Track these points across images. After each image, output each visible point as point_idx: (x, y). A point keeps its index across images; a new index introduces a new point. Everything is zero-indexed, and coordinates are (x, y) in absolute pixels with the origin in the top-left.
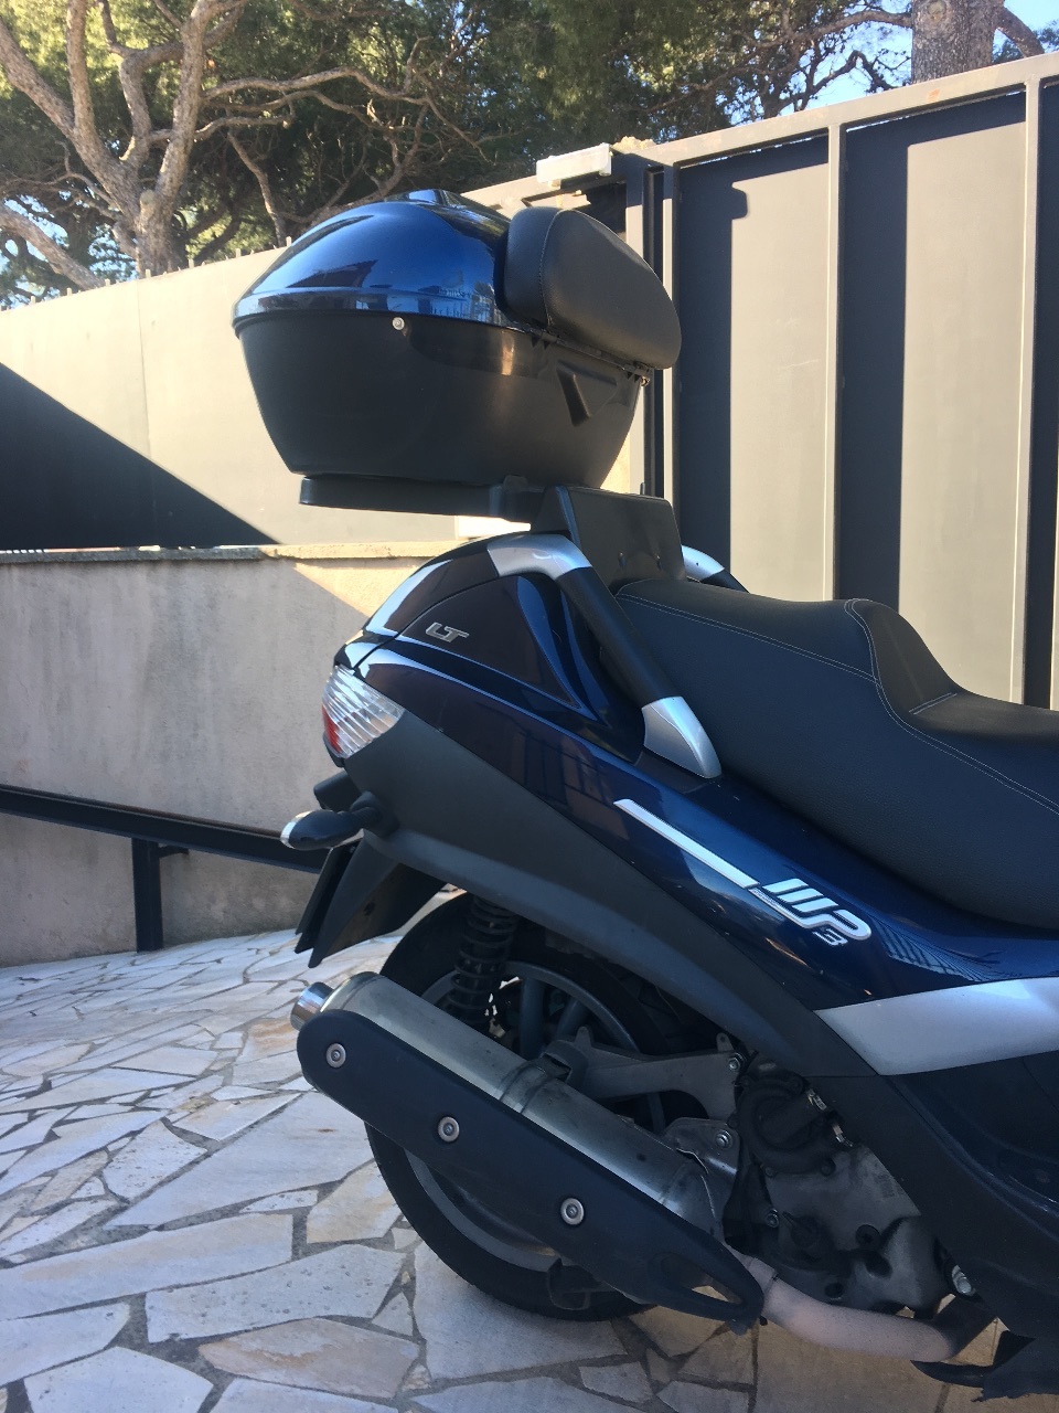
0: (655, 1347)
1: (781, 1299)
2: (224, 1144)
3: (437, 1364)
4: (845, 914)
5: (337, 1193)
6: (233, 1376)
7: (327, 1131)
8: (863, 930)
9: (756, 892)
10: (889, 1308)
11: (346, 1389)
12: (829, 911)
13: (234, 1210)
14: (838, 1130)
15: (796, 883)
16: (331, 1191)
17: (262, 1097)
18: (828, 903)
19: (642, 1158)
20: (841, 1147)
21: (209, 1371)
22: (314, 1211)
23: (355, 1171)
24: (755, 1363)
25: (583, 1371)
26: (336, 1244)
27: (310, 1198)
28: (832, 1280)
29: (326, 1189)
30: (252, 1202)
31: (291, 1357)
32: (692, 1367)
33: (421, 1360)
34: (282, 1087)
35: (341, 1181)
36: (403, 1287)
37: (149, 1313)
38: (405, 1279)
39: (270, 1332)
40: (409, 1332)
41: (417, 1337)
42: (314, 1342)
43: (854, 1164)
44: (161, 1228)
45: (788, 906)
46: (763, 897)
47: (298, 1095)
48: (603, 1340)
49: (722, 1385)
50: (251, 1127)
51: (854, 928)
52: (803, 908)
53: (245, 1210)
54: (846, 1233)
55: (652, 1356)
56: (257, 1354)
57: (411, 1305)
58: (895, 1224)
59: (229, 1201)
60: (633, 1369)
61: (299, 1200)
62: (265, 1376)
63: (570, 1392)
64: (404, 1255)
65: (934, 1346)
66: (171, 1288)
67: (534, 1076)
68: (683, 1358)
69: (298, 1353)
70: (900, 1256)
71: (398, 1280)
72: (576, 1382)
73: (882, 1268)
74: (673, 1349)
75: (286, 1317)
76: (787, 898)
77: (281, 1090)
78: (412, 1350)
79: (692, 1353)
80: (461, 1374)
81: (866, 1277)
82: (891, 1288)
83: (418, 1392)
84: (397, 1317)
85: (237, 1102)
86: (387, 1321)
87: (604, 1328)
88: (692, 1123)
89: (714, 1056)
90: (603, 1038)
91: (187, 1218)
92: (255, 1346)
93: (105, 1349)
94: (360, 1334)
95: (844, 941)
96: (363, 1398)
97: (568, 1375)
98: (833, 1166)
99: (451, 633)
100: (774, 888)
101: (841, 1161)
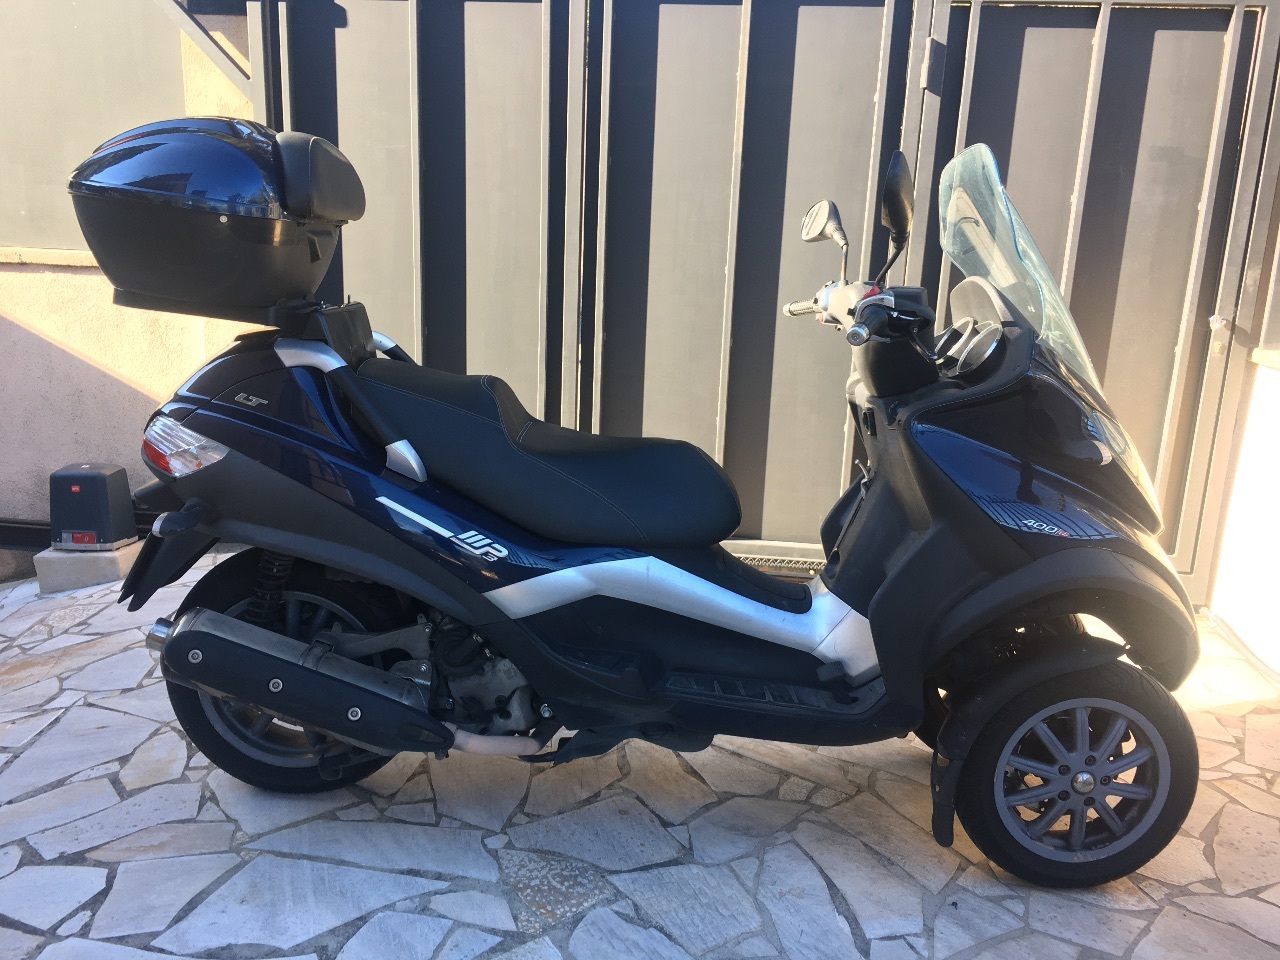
0: (376, 794)
1: (461, 737)
2: (25, 748)
3: (249, 828)
4: (496, 546)
5: (133, 760)
6: (119, 863)
7: (103, 727)
8: (505, 552)
9: (453, 539)
10: (511, 733)
11: (197, 852)
12: (489, 545)
13: (61, 783)
14: (487, 651)
15: (473, 533)
16: (128, 761)
17: (32, 716)
18: (488, 541)
19: (386, 683)
20: (489, 659)
21: (98, 864)
22: (122, 773)
23: (139, 746)
24: (432, 789)
25: (338, 813)
26: (148, 787)
27: (115, 767)
28: (482, 726)
29: (124, 760)
30: (71, 776)
31: (152, 846)
32: (399, 798)
33: (238, 828)
34: (45, 708)
35: (132, 754)
36: (208, 798)
37: (35, 846)
38: (208, 794)
39: (129, 838)
40: (224, 818)
41: (229, 819)
42: (164, 836)
43: (494, 667)
44: (10, 802)
45: (469, 544)
46: (457, 541)
47: (63, 710)
48: (344, 797)
49: (417, 802)
50: (39, 734)
51: (500, 552)
52: (477, 545)
53: (68, 782)
54: (490, 702)
55: (374, 798)
56: (128, 849)
57: (218, 805)
58: (513, 693)
59: (53, 779)
60: (367, 806)
61: (107, 769)
62: (140, 858)
63: (333, 824)
64: (200, 784)
65: (531, 747)
66: (43, 831)
67: (318, 651)
68: (393, 795)
69: (156, 843)
70: (516, 709)
71: (203, 797)
72: (336, 819)
73: (506, 715)
74: (386, 793)
75: (136, 829)
76: (468, 541)
77: (45, 710)
78: (232, 827)
79: (397, 792)
80: (267, 830)
81: (499, 721)
82: (511, 724)
83: (243, 844)
84: (211, 812)
85: (13, 722)
86: (206, 815)
87: (343, 792)
88: (403, 664)
89: (416, 627)
90: (348, 627)
91: (27, 793)
92: (124, 846)
93: (16, 870)
94: (192, 827)
95: (496, 559)
96: (211, 853)
97: (332, 816)
98: (484, 670)
99: (254, 401)
100: (462, 536)
101: (487, 667)
